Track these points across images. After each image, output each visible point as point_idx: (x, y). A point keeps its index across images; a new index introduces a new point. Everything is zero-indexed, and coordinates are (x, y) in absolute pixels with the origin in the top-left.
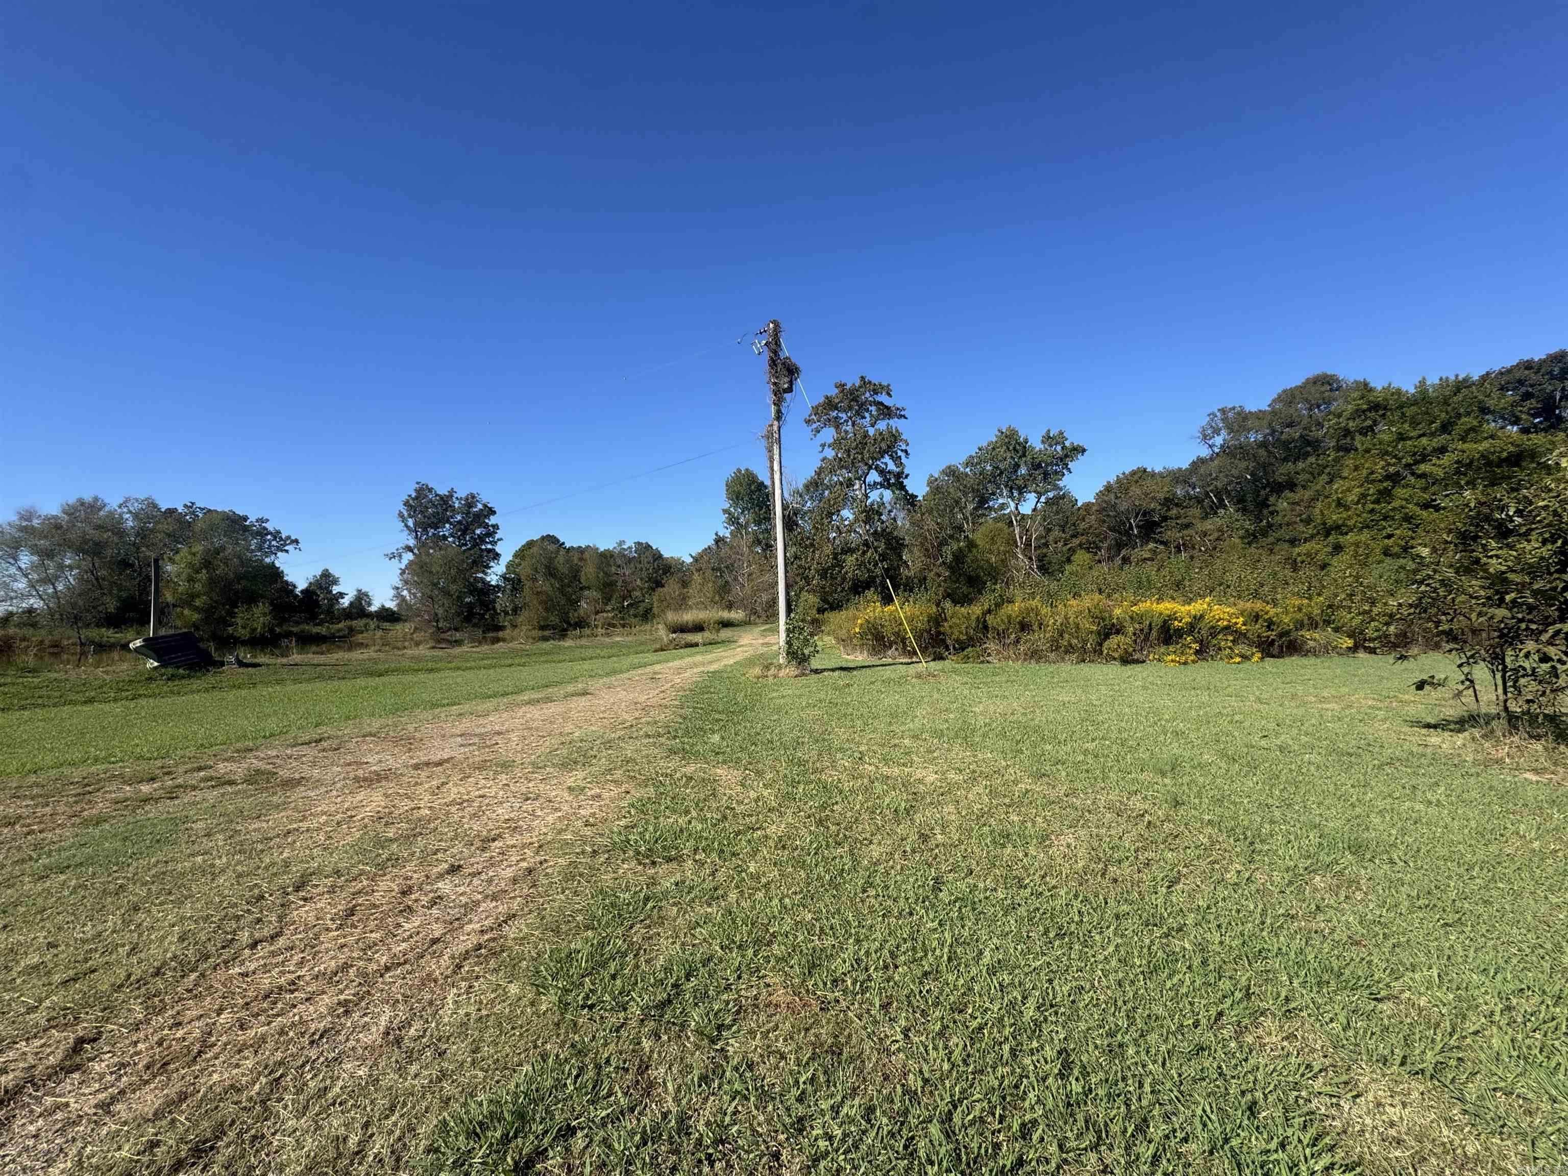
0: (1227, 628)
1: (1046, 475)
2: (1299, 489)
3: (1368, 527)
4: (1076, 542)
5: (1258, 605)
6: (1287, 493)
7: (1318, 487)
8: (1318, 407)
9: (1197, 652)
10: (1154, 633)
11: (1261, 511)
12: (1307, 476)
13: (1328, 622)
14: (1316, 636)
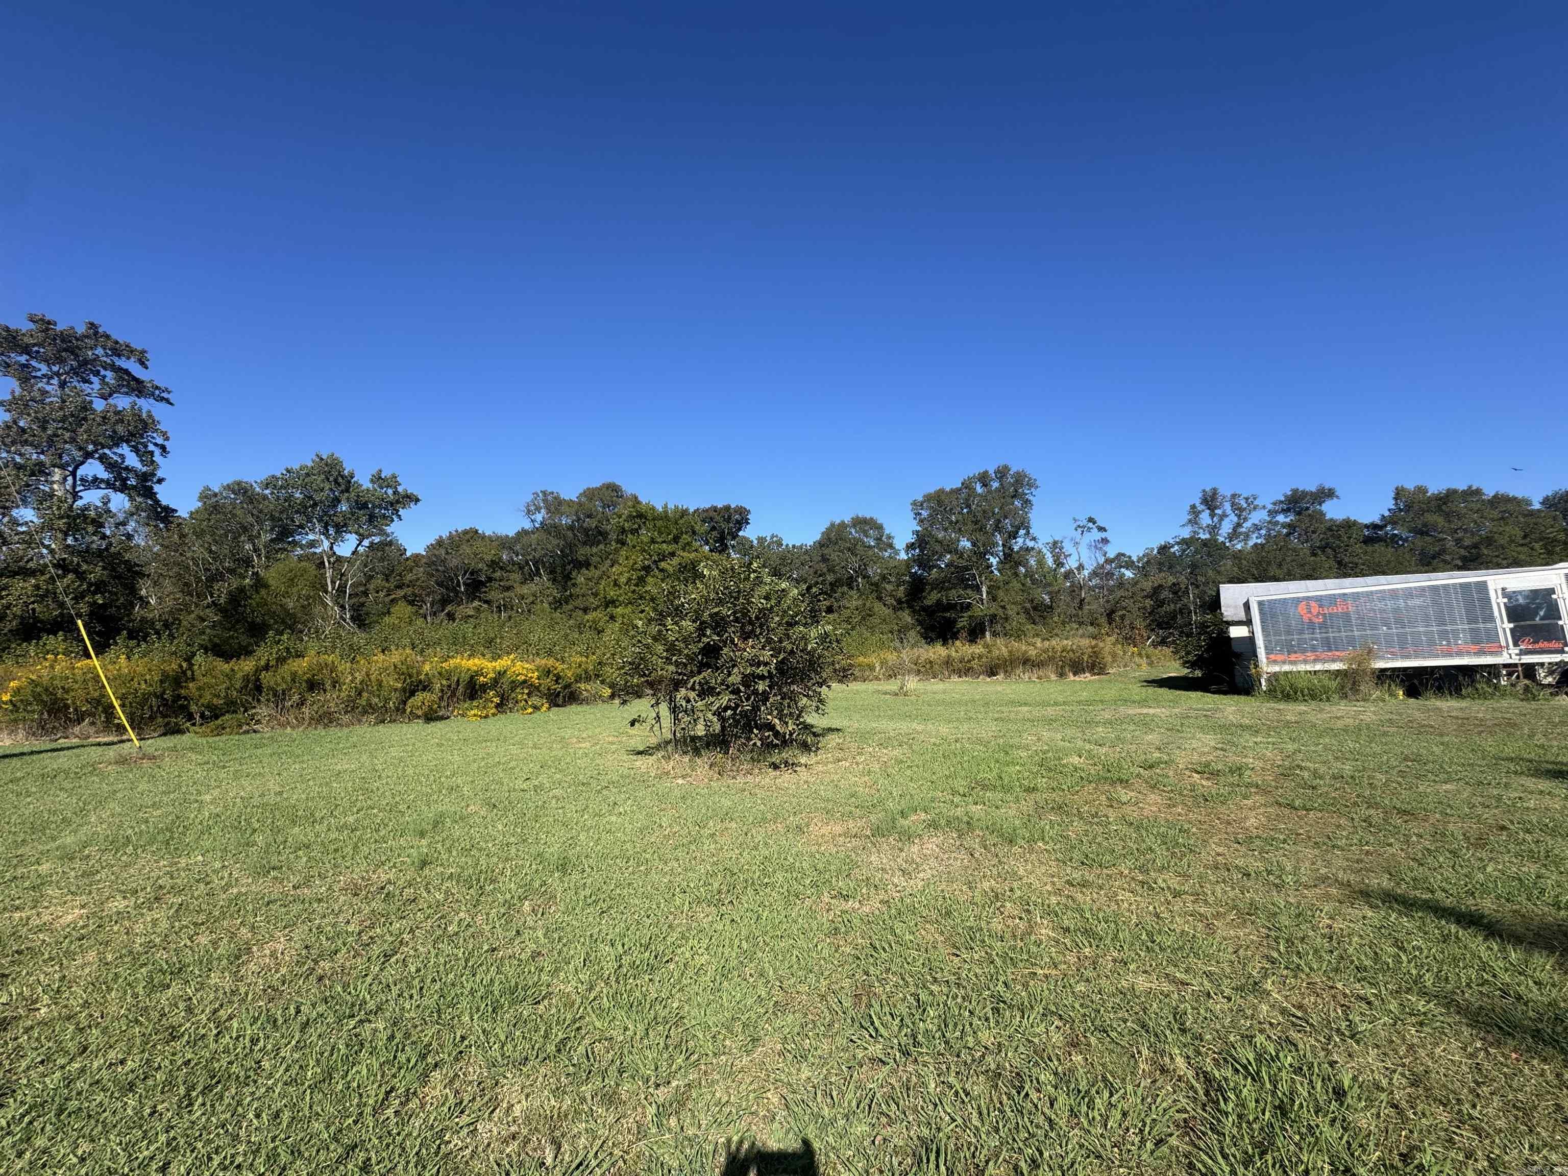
0: (525, 682)
1: (372, 518)
2: (592, 568)
3: (630, 603)
4: (400, 593)
5: (551, 662)
6: (584, 571)
7: (604, 569)
8: (609, 507)
9: (498, 706)
10: (461, 689)
11: (566, 582)
12: (599, 559)
13: (597, 676)
14: (588, 687)
